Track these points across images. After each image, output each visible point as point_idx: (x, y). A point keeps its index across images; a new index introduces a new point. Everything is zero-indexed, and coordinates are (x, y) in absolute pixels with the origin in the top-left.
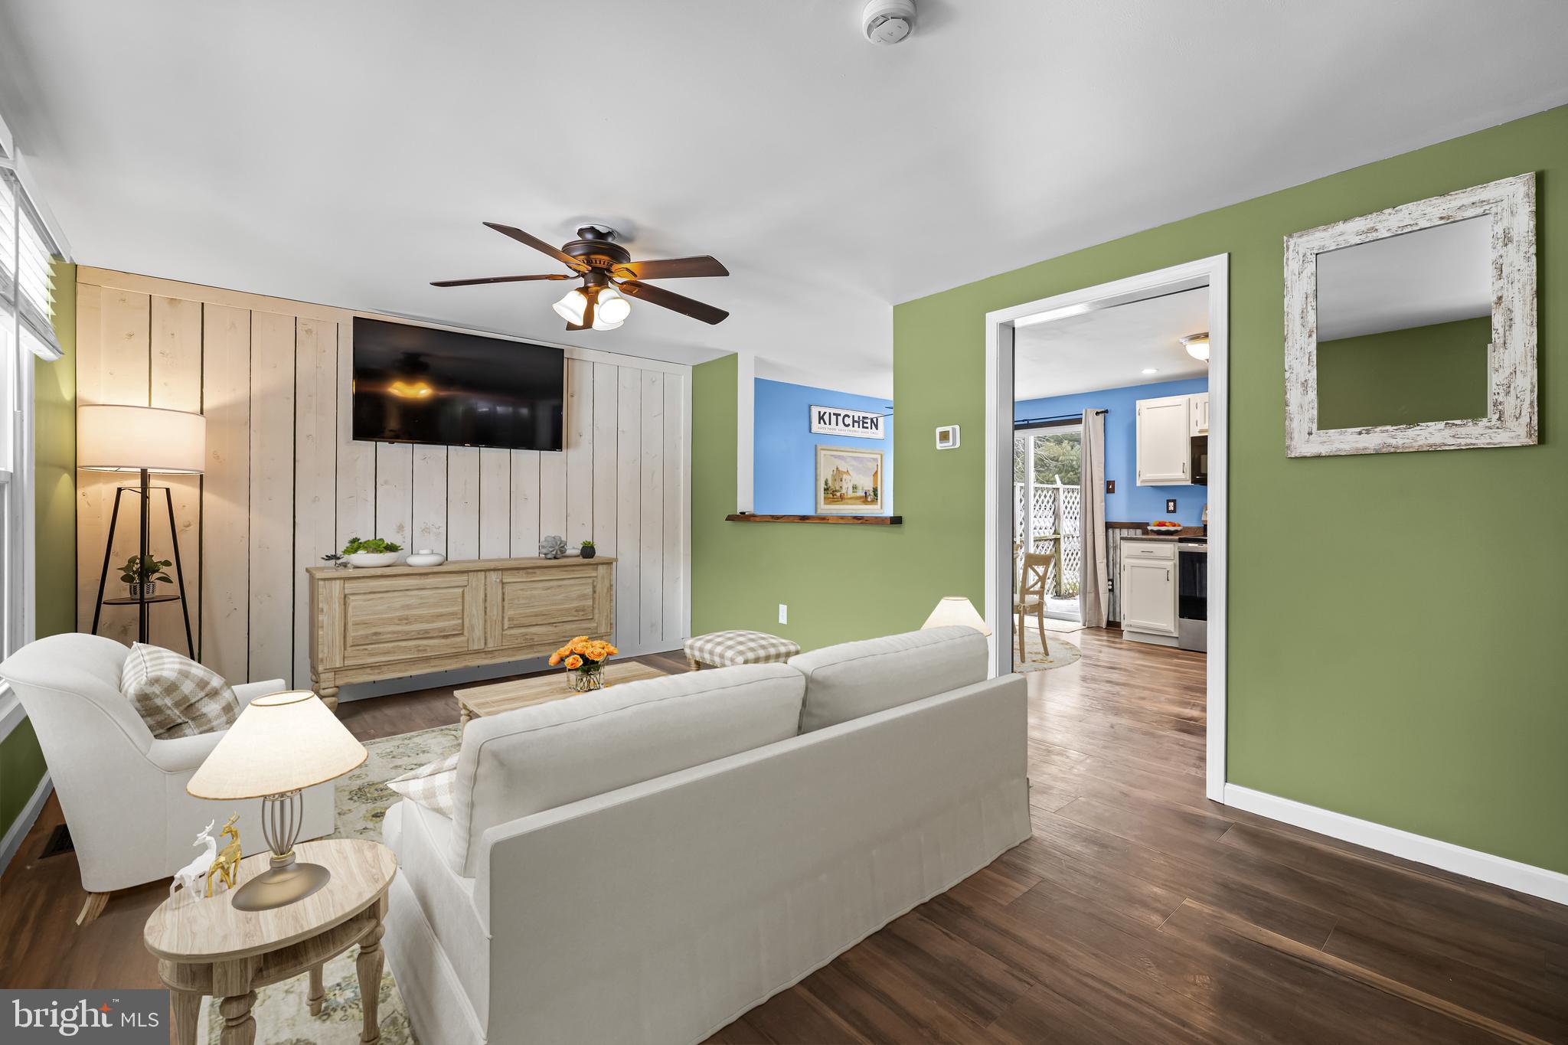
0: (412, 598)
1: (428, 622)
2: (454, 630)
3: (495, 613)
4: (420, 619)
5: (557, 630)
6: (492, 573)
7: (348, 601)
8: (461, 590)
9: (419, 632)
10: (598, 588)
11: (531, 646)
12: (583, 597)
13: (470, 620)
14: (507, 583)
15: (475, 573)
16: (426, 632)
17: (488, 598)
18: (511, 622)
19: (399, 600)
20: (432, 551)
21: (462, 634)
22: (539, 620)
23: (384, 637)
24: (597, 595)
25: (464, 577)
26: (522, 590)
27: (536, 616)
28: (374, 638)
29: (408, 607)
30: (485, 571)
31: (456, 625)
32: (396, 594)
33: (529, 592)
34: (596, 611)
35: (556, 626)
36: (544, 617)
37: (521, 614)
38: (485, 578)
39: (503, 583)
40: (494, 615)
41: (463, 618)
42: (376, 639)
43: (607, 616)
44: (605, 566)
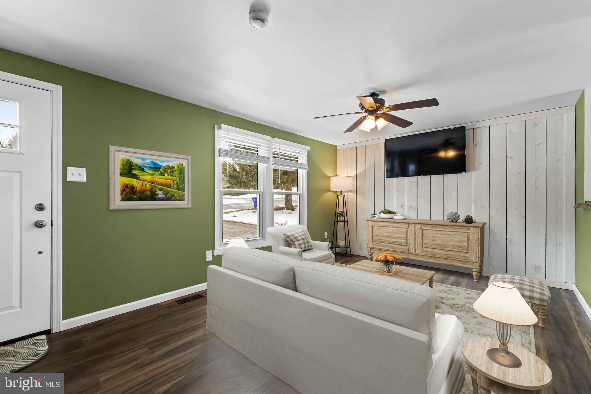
0: (390, 230)
1: (395, 239)
2: (403, 243)
3: (419, 241)
4: (393, 237)
5: (447, 253)
6: (418, 225)
7: (373, 228)
8: (406, 229)
9: (392, 242)
10: (471, 238)
11: (435, 257)
12: (462, 241)
13: (409, 241)
14: (424, 229)
15: (411, 224)
16: (395, 242)
17: (416, 234)
18: (426, 245)
19: (386, 230)
20: (402, 215)
21: (407, 246)
22: (439, 247)
23: (382, 241)
24: (470, 242)
25: (407, 225)
26: (430, 233)
27: (437, 245)
28: (380, 240)
29: (389, 232)
30: (415, 224)
31: (404, 242)
32: (386, 228)
33: (433, 235)
34: (470, 249)
35: (447, 252)
36: (441, 246)
37: (431, 243)
38: (415, 226)
39: (422, 230)
40: (418, 241)
41: (407, 240)
42: (380, 241)
43: (477, 253)
44: (474, 228)
